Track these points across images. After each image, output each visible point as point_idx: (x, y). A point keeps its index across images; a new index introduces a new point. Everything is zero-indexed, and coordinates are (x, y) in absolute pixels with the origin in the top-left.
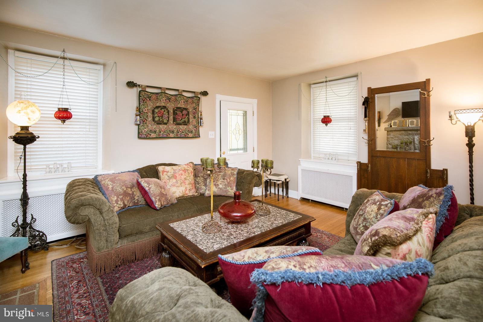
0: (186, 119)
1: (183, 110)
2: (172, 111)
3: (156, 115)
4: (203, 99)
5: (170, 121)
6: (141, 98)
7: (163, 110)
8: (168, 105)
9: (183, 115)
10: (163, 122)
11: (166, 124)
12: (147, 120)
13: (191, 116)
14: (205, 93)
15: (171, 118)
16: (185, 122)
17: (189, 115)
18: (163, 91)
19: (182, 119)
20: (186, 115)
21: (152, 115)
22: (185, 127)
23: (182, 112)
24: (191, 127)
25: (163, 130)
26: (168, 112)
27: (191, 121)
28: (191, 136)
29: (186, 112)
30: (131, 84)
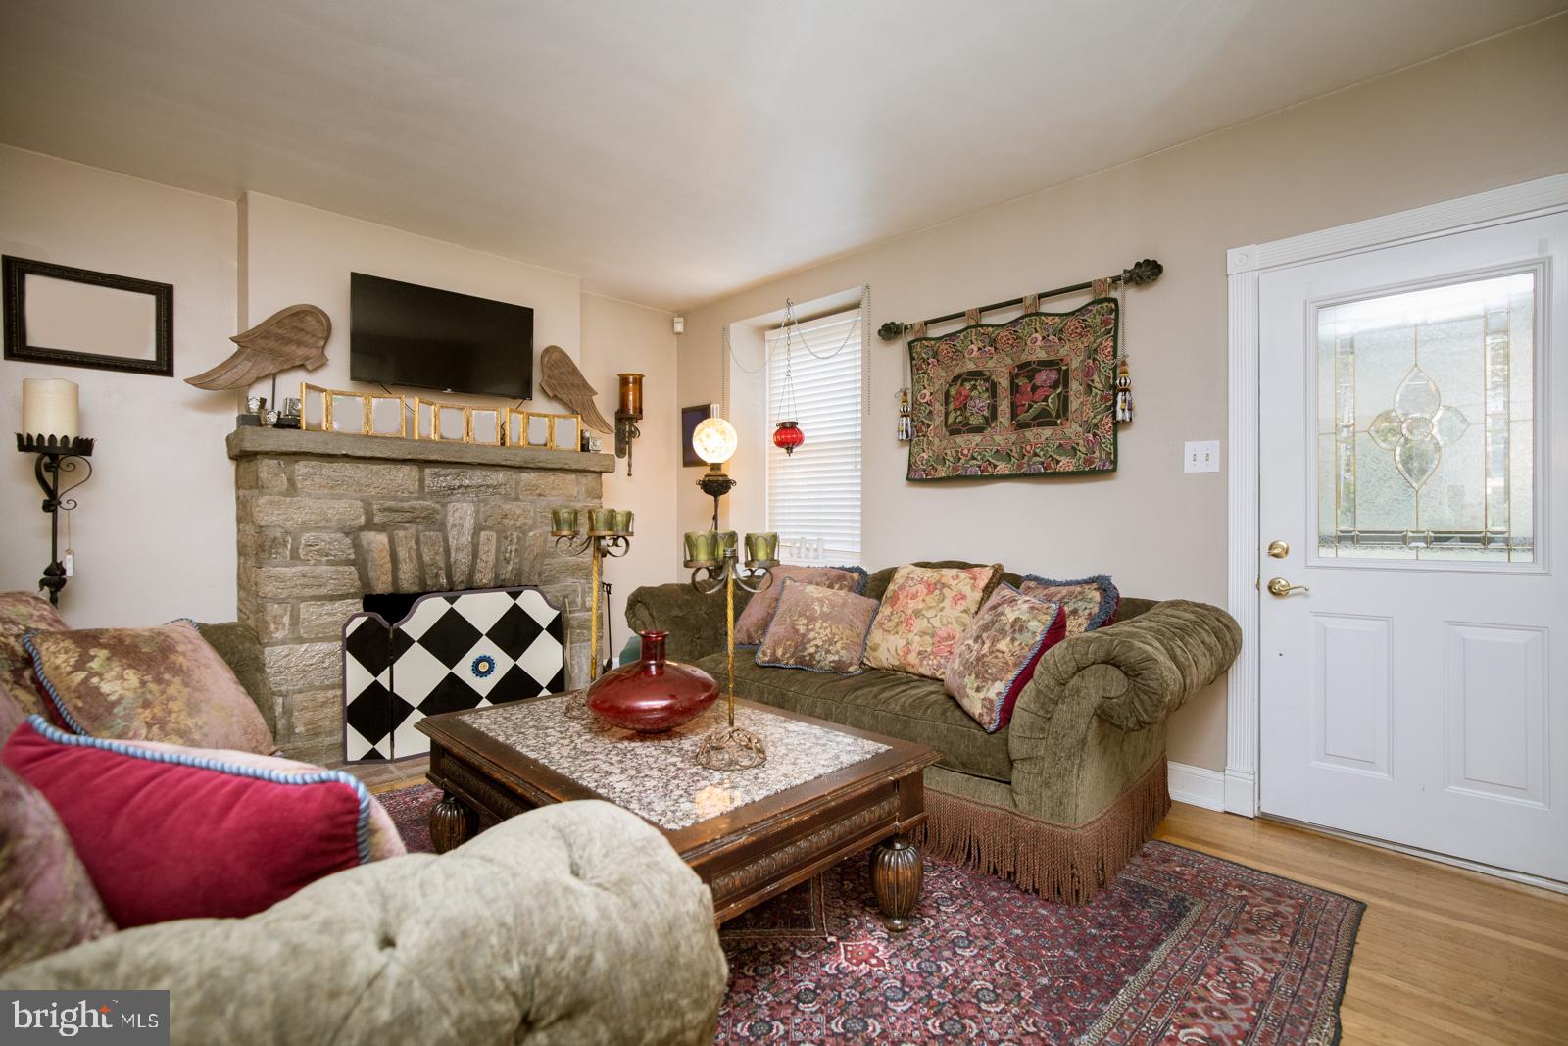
0: (1052, 404)
1: (1036, 371)
2: (1004, 383)
3: (951, 406)
4: (1132, 300)
5: (1000, 419)
6: (914, 362)
7: (968, 386)
8: (991, 364)
9: (1034, 389)
10: (967, 424)
11: (979, 430)
12: (929, 426)
13: (1074, 386)
14: (1147, 272)
15: (1004, 406)
16: (1044, 412)
17: (1066, 386)
18: (973, 323)
19: (1030, 406)
20: (1055, 387)
21: (942, 409)
22: (1047, 432)
23: (1031, 378)
24: (1073, 429)
25: (966, 452)
26: (993, 389)
27: (1074, 405)
28: (1072, 468)
29: (1054, 376)
30: (890, 332)
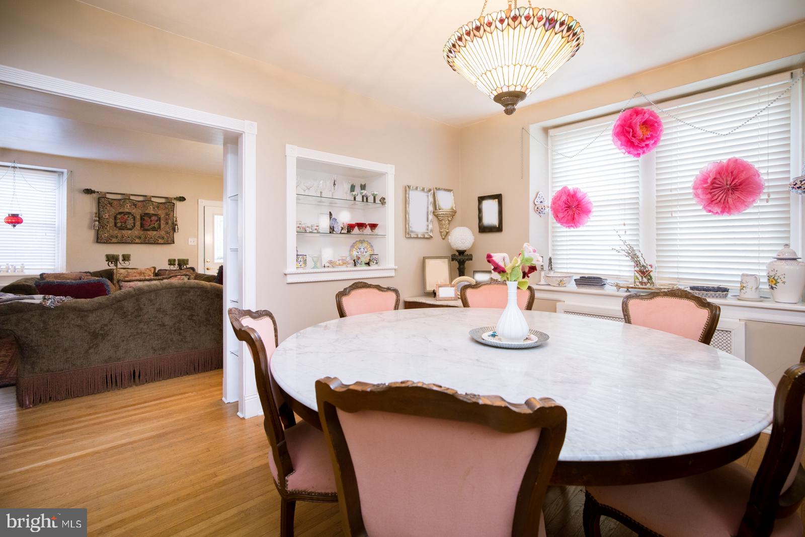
0: (156, 225)
1: (151, 216)
2: (138, 217)
3: (118, 221)
4: (179, 205)
5: (136, 226)
6: (100, 204)
7: (127, 216)
8: (134, 211)
9: (151, 221)
10: (126, 227)
11: (130, 229)
12: (107, 226)
13: (162, 222)
14: (182, 199)
15: (138, 223)
16: (154, 227)
17: (160, 221)
18: (127, 198)
19: (150, 225)
20: (157, 221)
21: (113, 221)
22: (155, 233)
23: (150, 218)
24: (162, 233)
25: (126, 235)
26: (134, 218)
27: (162, 226)
28: (162, 242)
29: (156, 218)
30: (88, 191)
